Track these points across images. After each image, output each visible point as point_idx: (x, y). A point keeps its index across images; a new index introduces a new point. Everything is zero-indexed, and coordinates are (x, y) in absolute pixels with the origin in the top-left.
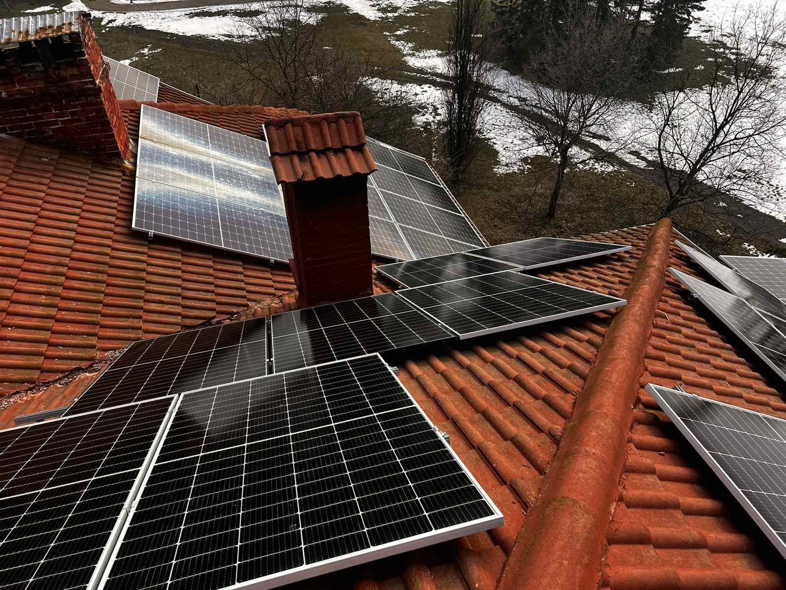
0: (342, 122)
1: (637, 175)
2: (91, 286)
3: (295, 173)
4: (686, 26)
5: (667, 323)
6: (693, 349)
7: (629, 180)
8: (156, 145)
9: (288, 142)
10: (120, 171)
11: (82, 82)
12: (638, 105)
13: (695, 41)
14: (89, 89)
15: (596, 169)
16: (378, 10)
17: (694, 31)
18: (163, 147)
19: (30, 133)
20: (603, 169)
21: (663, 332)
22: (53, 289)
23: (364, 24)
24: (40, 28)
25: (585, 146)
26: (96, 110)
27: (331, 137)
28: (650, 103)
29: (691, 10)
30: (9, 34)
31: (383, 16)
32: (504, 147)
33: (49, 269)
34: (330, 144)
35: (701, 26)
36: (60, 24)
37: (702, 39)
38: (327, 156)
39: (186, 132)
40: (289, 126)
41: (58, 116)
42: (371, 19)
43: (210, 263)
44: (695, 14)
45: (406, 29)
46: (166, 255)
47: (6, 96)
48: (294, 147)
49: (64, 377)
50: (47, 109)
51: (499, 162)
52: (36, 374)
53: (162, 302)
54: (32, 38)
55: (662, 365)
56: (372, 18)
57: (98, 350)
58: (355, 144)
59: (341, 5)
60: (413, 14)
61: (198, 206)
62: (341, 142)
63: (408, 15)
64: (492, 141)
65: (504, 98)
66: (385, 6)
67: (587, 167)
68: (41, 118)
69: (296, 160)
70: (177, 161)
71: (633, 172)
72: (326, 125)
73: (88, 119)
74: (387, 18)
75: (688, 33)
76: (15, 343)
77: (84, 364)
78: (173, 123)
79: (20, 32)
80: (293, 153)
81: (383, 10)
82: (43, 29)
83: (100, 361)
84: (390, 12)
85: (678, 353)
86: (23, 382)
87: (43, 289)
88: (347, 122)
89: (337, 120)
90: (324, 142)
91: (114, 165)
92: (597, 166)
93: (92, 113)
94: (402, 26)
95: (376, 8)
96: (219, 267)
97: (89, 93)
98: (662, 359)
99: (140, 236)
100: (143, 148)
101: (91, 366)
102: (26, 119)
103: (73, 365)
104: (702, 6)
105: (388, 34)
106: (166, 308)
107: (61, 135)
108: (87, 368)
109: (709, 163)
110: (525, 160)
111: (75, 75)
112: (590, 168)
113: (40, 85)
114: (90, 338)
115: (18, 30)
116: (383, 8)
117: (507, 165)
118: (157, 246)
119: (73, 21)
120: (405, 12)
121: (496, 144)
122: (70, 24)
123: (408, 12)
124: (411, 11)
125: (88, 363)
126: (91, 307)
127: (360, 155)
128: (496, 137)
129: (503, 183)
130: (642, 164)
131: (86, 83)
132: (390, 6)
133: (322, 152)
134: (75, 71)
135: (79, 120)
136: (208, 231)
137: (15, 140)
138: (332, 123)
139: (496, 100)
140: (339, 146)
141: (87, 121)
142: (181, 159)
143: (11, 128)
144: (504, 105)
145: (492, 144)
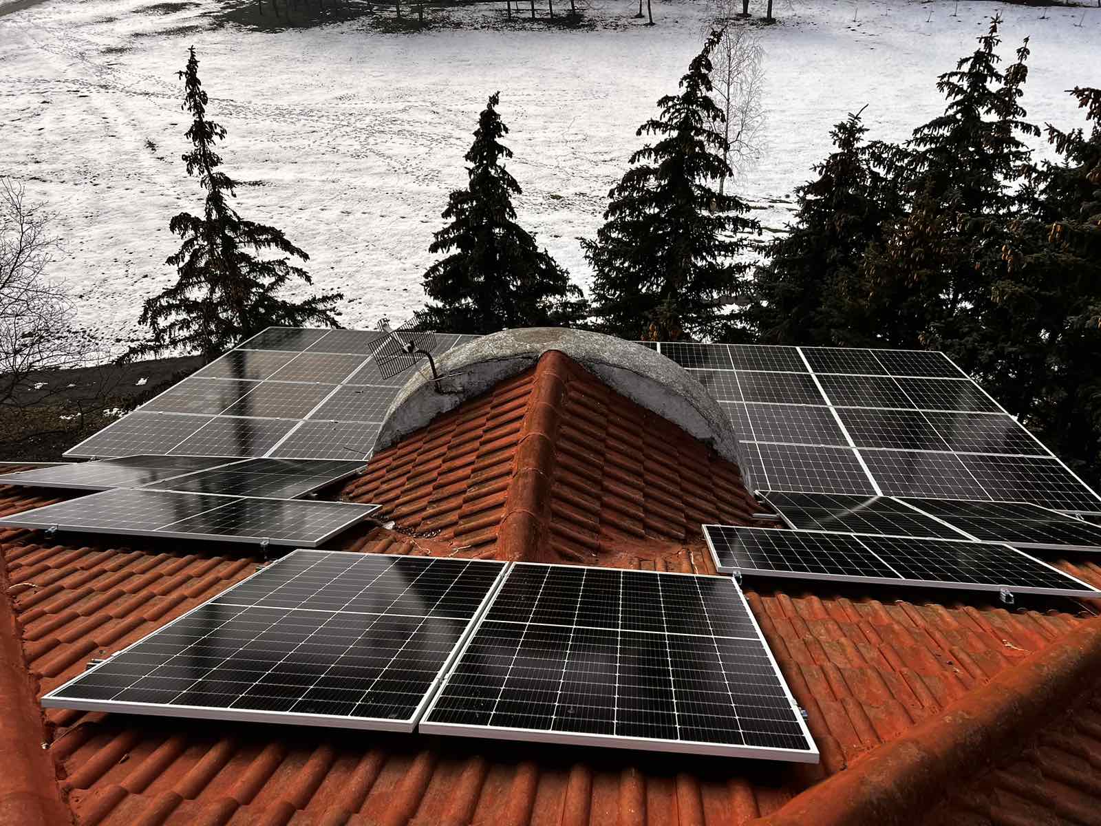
5: (36, 592)
6: (94, 594)
21: (36, 609)
55: (60, 650)
85: (74, 617)
98: (56, 643)
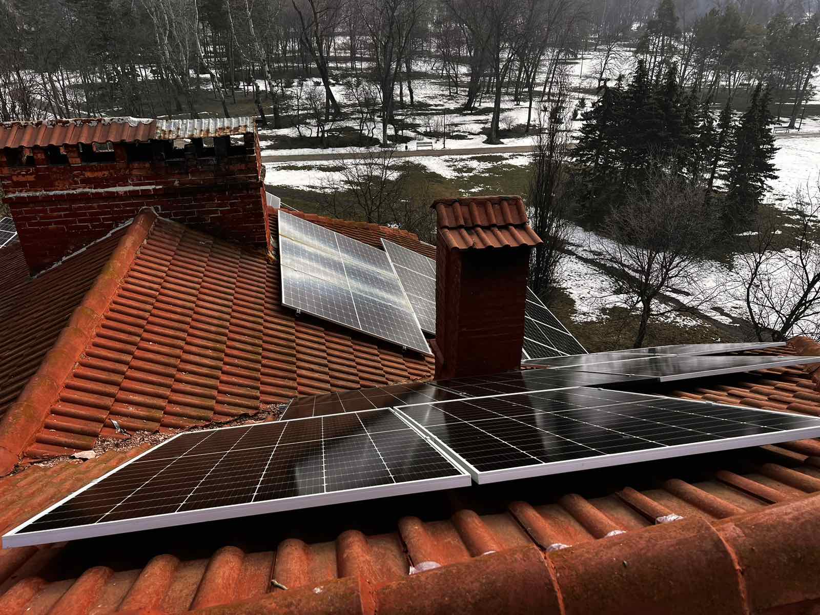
0: (505, 204)
1: (722, 331)
2: (249, 348)
3: (466, 242)
4: (760, 193)
7: (713, 335)
8: (294, 242)
9: (457, 219)
10: (266, 260)
11: (247, 177)
12: (717, 264)
13: (770, 208)
14: (252, 183)
15: (678, 322)
16: (454, 170)
17: (767, 199)
18: (299, 244)
19: (190, 220)
20: (685, 323)
22: (218, 346)
23: (441, 182)
24: (219, 128)
25: (665, 300)
26: (253, 203)
27: (495, 216)
28: (729, 262)
29: (763, 179)
30: (193, 131)
31: (458, 175)
32: (581, 297)
33: (213, 329)
34: (494, 221)
35: (774, 195)
36: (237, 126)
37: (776, 206)
38: (492, 231)
39: (318, 236)
40: (457, 205)
41: (220, 205)
42: (447, 177)
43: (349, 343)
44: (769, 182)
45: (480, 187)
46: (311, 332)
47: (178, 185)
48: (462, 222)
49: (233, 421)
50: (211, 199)
51: (576, 310)
52: (210, 414)
53: (312, 370)
54: (212, 135)
56: (449, 177)
57: (261, 402)
58: (518, 223)
59: (420, 164)
60: (487, 175)
61: (336, 294)
62: (505, 221)
63: (483, 175)
64: (568, 290)
65: (580, 252)
66: (460, 167)
67: (669, 320)
68: (204, 206)
69: (464, 232)
70: (313, 257)
71: (717, 328)
72: (491, 205)
73: (244, 210)
74: (462, 177)
75: (763, 200)
76: (190, 386)
77: (251, 412)
78: (306, 226)
79: (202, 130)
80: (461, 227)
81: (459, 170)
82: (222, 129)
83: (264, 412)
84: (465, 172)
86: (200, 418)
87: (210, 344)
88: (509, 205)
89: (500, 202)
90: (489, 219)
91: (259, 254)
92: (678, 319)
93: (249, 205)
94: (477, 185)
95: (452, 168)
96: (358, 348)
97: (251, 186)
99: (288, 312)
100: (284, 243)
101: (256, 415)
102: (191, 207)
103: (242, 411)
104: (775, 175)
105: (463, 191)
106: (316, 375)
107: (218, 223)
108: (252, 416)
109: (803, 318)
110: (604, 310)
111: (242, 170)
112: (672, 322)
113: (211, 176)
114: (253, 390)
115: (200, 129)
116: (459, 168)
117: (584, 314)
118: (303, 324)
119: (248, 124)
120: (479, 172)
121: (572, 293)
122: (246, 126)
123: (483, 172)
124: (485, 172)
125: (255, 412)
126: (252, 365)
127: (523, 232)
128: (572, 287)
129: (581, 331)
130: (726, 321)
131: (250, 178)
132: (465, 167)
133: (488, 228)
134: (243, 166)
135: (236, 211)
136: (348, 316)
137: (177, 225)
138: (496, 204)
139: (571, 253)
140: (502, 224)
141: (243, 212)
142: (316, 255)
143: (176, 214)
144: (580, 258)
145: (568, 293)
